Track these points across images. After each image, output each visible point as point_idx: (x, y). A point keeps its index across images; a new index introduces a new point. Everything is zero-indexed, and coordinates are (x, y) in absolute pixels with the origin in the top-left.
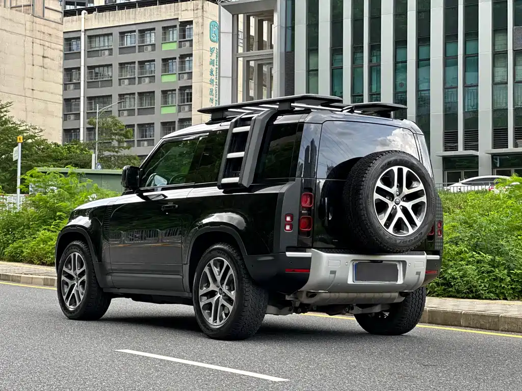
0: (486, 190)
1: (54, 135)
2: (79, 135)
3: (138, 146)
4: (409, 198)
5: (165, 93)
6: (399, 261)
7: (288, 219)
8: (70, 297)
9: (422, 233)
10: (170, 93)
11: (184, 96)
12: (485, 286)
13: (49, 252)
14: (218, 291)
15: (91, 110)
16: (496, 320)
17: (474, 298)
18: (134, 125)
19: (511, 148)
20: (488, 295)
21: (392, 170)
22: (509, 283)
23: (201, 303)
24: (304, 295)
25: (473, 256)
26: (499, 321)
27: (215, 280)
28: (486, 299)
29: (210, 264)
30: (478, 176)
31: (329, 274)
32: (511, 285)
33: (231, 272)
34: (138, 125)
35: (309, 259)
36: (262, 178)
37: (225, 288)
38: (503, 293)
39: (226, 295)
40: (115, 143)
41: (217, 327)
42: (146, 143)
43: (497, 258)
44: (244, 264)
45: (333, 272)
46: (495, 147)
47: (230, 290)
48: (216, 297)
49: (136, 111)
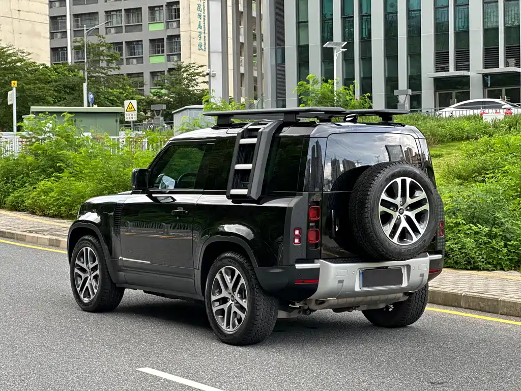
0: (478, 115)
1: (42, 57)
2: (67, 53)
3: (127, 64)
4: (412, 207)
5: (151, 9)
6: (403, 266)
7: (297, 232)
8: (84, 290)
9: (425, 240)
10: (158, 9)
11: (172, 13)
12: (483, 258)
13: (50, 204)
14: (230, 298)
15: (78, 27)
16: (495, 303)
17: (472, 269)
18: (122, 42)
19: (502, 68)
20: (486, 266)
21: (396, 181)
22: (506, 254)
23: (213, 308)
24: (314, 302)
25: (470, 229)
26: (498, 304)
27: (226, 287)
28: (484, 270)
29: (221, 272)
30: (469, 99)
31: (337, 283)
32: (508, 256)
33: (242, 281)
34: (126, 42)
35: (318, 270)
36: (269, 191)
37: (237, 297)
38: (500, 264)
39: (237, 302)
40: (104, 64)
41: (231, 333)
42: (135, 61)
43: (494, 230)
44: (254, 274)
45: (341, 282)
46: (486, 67)
47: (242, 298)
48: (228, 304)
49: (124, 28)
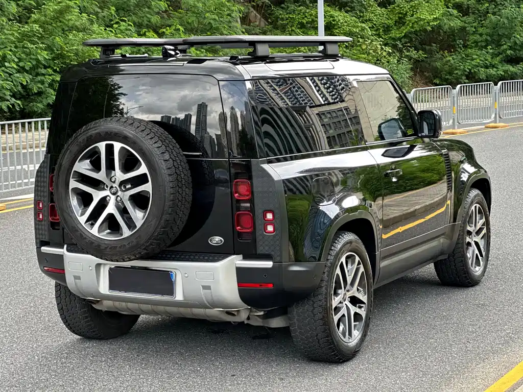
9: (140, 236)
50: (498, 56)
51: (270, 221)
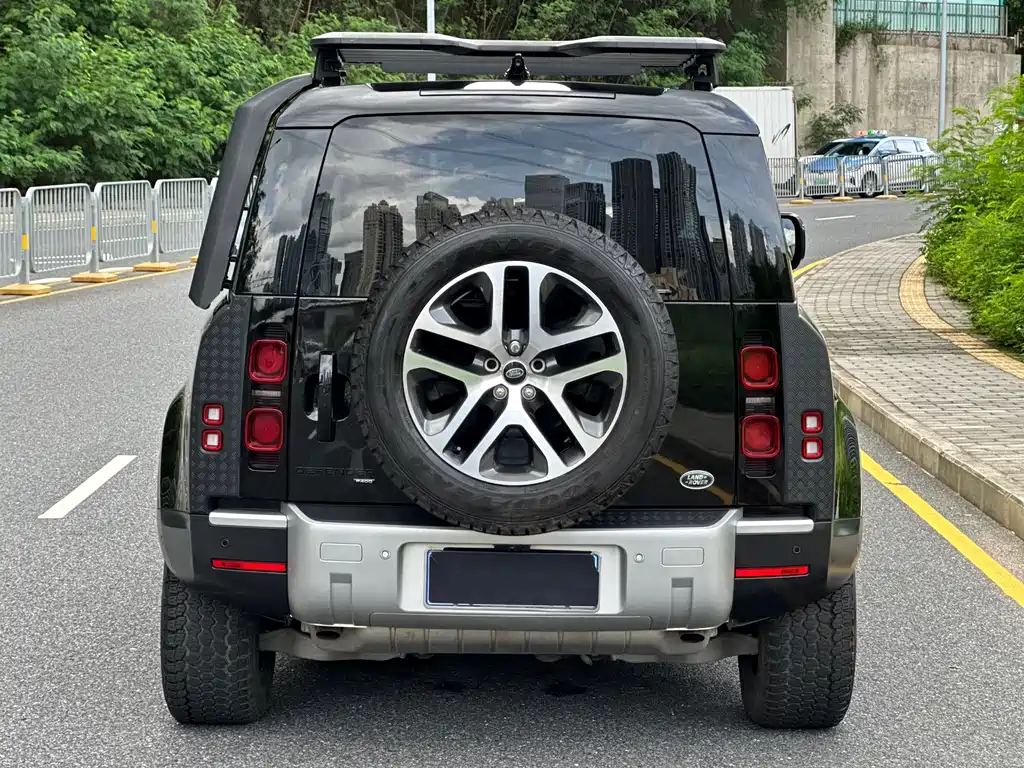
21: (481, 275)
50: (32, 131)
51: (813, 432)
